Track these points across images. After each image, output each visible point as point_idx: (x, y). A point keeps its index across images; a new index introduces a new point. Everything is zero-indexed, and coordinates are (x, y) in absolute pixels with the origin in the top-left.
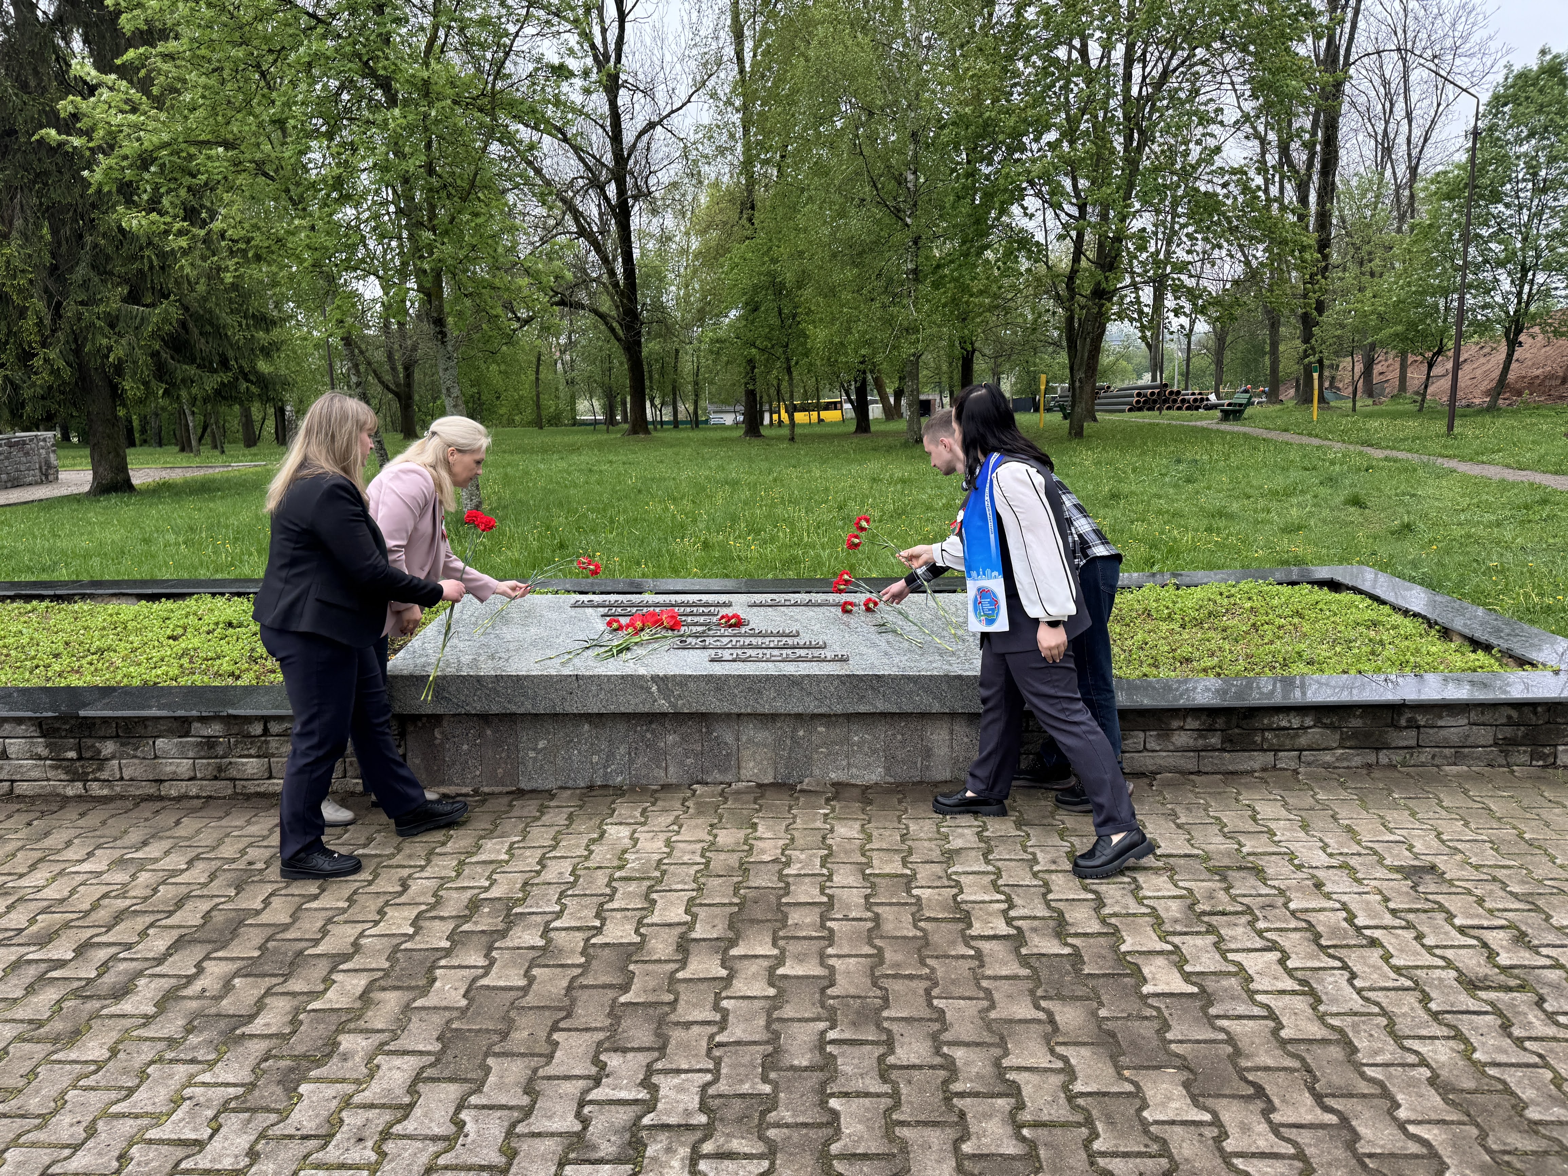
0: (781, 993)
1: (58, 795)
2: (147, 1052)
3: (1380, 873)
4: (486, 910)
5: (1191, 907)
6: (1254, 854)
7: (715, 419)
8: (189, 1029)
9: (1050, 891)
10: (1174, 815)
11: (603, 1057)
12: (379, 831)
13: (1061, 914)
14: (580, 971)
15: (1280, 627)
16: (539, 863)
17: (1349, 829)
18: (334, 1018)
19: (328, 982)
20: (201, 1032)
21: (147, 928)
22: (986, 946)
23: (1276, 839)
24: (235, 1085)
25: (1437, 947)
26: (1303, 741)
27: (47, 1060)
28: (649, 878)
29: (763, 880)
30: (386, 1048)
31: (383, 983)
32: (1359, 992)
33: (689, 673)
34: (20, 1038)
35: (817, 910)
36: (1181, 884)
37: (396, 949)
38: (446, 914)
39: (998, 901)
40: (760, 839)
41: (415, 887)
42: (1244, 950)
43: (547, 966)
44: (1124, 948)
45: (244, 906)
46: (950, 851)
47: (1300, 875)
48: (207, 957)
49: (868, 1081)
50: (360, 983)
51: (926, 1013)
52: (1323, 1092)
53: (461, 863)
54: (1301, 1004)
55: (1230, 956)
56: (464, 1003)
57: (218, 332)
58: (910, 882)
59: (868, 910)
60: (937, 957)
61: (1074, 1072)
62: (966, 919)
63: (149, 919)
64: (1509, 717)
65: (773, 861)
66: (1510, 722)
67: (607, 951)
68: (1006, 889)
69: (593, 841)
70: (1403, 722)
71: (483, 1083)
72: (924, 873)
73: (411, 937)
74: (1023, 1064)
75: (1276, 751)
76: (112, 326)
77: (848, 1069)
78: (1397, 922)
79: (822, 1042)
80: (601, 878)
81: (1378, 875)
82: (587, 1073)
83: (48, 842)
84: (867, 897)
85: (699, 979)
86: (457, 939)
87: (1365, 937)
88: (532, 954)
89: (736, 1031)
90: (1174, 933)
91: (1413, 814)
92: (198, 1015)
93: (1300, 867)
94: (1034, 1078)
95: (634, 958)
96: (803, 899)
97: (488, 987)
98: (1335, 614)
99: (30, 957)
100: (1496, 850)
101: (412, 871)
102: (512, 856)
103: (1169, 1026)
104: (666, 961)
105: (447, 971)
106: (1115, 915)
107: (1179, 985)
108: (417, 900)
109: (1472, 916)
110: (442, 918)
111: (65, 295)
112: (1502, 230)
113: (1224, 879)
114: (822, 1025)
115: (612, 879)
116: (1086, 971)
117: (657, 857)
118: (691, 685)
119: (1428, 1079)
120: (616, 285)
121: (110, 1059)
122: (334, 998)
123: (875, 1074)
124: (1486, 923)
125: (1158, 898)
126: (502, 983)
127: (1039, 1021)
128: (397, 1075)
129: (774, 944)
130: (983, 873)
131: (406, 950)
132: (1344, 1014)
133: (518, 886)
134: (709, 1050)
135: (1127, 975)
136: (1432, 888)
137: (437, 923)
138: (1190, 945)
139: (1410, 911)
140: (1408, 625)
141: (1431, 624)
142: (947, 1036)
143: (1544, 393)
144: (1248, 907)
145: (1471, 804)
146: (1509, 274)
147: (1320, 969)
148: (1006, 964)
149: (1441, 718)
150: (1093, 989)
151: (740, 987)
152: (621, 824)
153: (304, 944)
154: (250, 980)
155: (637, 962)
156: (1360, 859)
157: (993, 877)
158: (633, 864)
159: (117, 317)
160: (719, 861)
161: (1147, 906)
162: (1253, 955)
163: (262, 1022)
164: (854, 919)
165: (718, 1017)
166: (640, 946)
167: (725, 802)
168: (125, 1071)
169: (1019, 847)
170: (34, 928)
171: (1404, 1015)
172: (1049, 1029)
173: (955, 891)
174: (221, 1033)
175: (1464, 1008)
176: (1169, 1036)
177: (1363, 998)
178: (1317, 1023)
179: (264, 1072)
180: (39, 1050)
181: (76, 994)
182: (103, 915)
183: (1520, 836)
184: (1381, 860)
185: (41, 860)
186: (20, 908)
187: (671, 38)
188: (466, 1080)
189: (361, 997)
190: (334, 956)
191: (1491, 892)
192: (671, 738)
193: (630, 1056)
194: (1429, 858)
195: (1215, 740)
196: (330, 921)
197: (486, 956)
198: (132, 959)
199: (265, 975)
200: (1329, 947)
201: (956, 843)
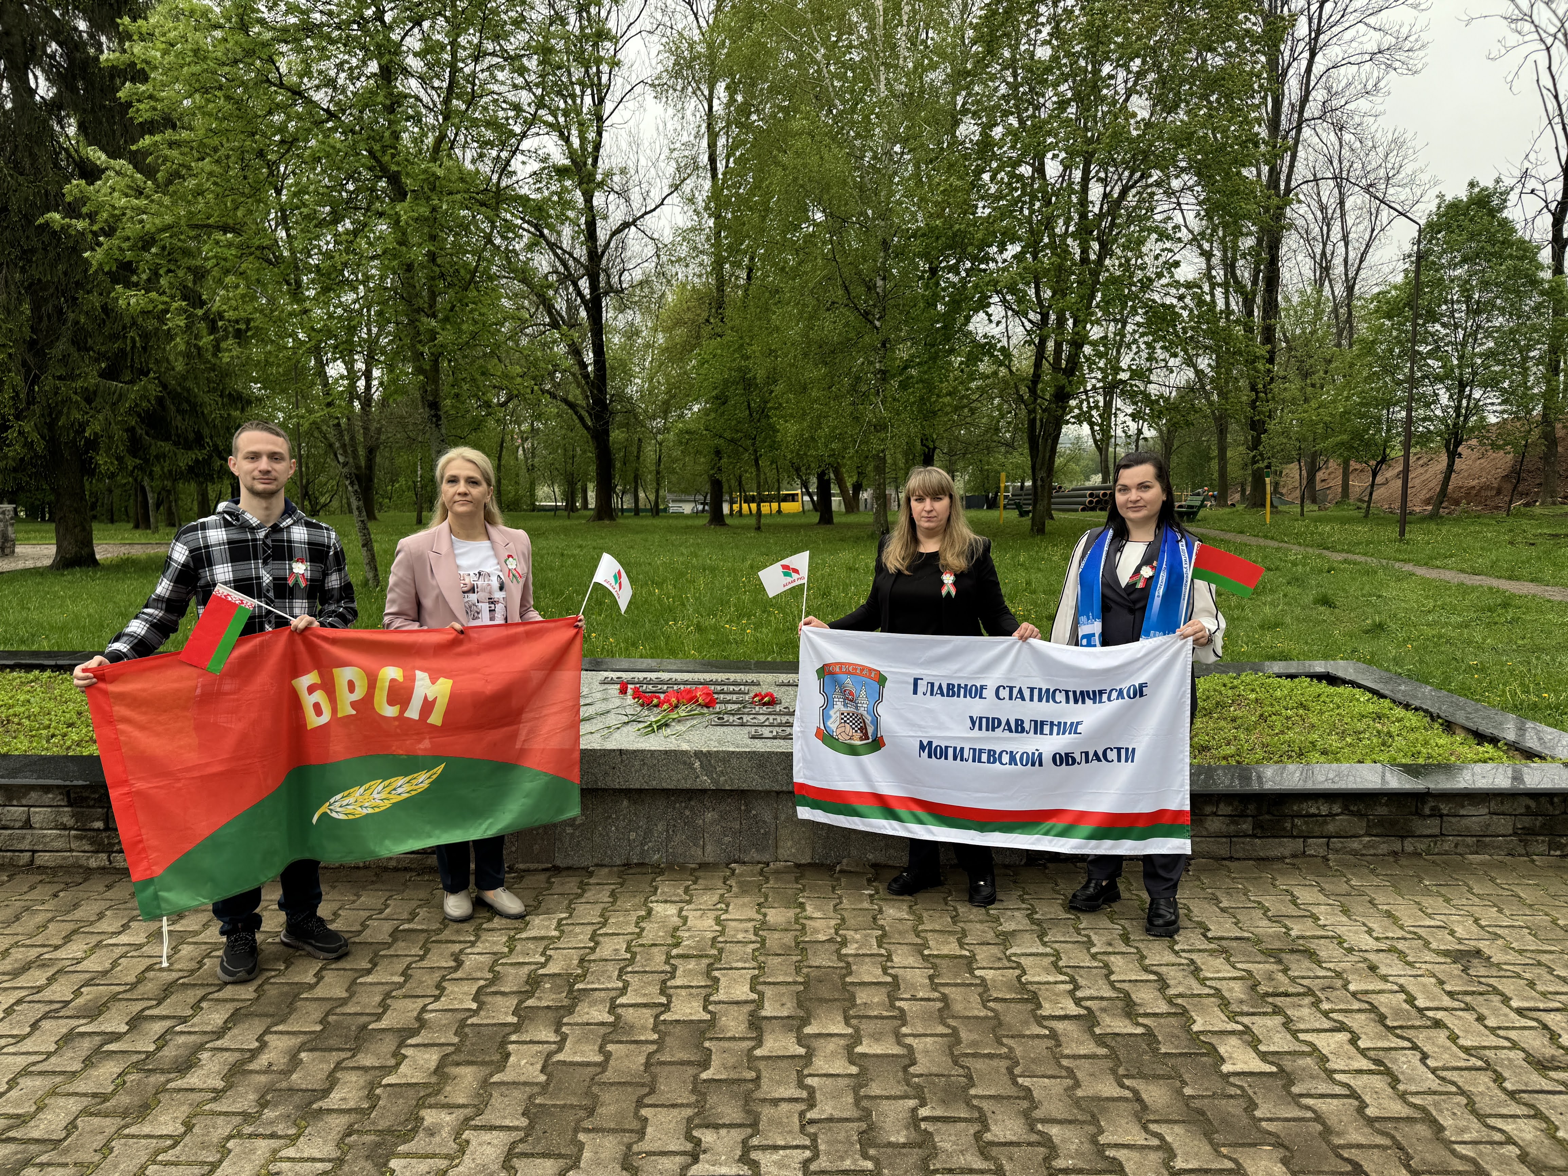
0: (863, 1071)
1: (80, 866)
2: (223, 1128)
3: (1429, 957)
4: (548, 986)
5: (1254, 987)
6: (1303, 937)
7: (674, 507)
8: (263, 1104)
9: (1112, 973)
10: (1216, 900)
11: (695, 1133)
12: (419, 906)
13: (1127, 995)
14: (655, 1047)
15: (1288, 718)
16: (591, 939)
17: (1389, 914)
18: (411, 1092)
19: (399, 1058)
20: (276, 1106)
21: (200, 1001)
22: (1059, 1026)
23: (1321, 923)
24: (321, 1160)
25: (1500, 1028)
26: (1331, 828)
27: (118, 1133)
28: (707, 956)
29: (823, 959)
30: (473, 1123)
31: (455, 1058)
32: (1433, 1071)
33: (731, 749)
34: (86, 1112)
35: (884, 990)
36: (1239, 965)
37: (462, 1024)
38: (507, 990)
39: (1062, 982)
40: (811, 918)
41: (469, 962)
42: (1313, 1031)
43: (621, 1042)
44: (1195, 1028)
45: (296, 980)
46: (1004, 933)
47: (1351, 958)
48: (267, 1031)
49: (969, 1157)
50: (432, 1058)
51: (1012, 1091)
52: (1420, 1168)
53: (511, 939)
54: (1379, 1082)
55: (1302, 1036)
56: (543, 1078)
57: (194, 409)
58: (971, 963)
59: (935, 990)
60: (1012, 1037)
61: (1172, 1150)
62: (1034, 1000)
63: (200, 993)
64: (1528, 807)
65: (829, 941)
66: (1529, 812)
67: (679, 1027)
68: (1068, 970)
69: (641, 919)
70: (1427, 811)
71: (578, 1159)
72: (983, 955)
73: (475, 1012)
74: (1120, 1141)
75: (1306, 838)
76: (89, 401)
77: (947, 1146)
78: (1456, 1004)
79: (914, 1121)
80: (658, 956)
81: (1427, 959)
82: (682, 1148)
83: (78, 914)
84: (931, 978)
85: (778, 1057)
86: (524, 1015)
87: (1429, 1018)
88: (603, 1030)
89: (824, 1109)
90: (1242, 1014)
91: (1447, 901)
92: (270, 1088)
93: (1350, 950)
94: (1135, 1155)
95: (708, 1035)
96: (867, 979)
97: (564, 1063)
98: (1339, 707)
99: (82, 1029)
100: (1535, 936)
101: (462, 946)
102: (562, 932)
103: (1256, 1105)
104: (740, 1039)
105: (521, 1047)
106: (1180, 995)
107: (1257, 1065)
108: (474, 975)
109: (1526, 999)
110: (503, 994)
111: (43, 368)
112: (1439, 347)
113: (1280, 961)
114: (912, 1103)
115: (669, 957)
116: (1163, 1050)
117: (710, 935)
118: (734, 762)
119: (1518, 1156)
120: (586, 376)
121: (185, 1133)
122: (409, 1073)
123: (974, 1149)
124: (1541, 1006)
125: (1220, 979)
126: (578, 1059)
127: (1126, 1099)
128: (489, 1150)
129: (847, 1023)
130: (1042, 954)
131: (472, 1025)
132: (1424, 1093)
133: (576, 962)
134: (802, 1127)
135: (1203, 1055)
136: (1482, 971)
137: (499, 998)
138: (1262, 1025)
139: (1466, 993)
140: (1412, 719)
141: (1433, 718)
142: (1038, 1114)
143: (1480, 503)
144: (1309, 989)
145: (1500, 892)
146: (1448, 389)
147: (1391, 1049)
148: (1082, 1043)
149: (1463, 807)
150: (1173, 1068)
151: (820, 1064)
152: (666, 902)
153: (365, 1019)
154: (317, 1054)
155: (711, 1039)
156: (1407, 943)
157: (1053, 959)
158: (688, 943)
159: (95, 392)
160: (773, 940)
161: (1210, 987)
162: (1322, 1035)
163: (338, 1096)
164: (922, 999)
165: (805, 1094)
166: (712, 1023)
167: (767, 881)
168: (204, 1146)
169: (1072, 930)
170: (80, 1001)
171: (1481, 1093)
172: (1137, 1107)
173: (1018, 972)
174: (297, 1107)
175: (1538, 1087)
176: (1258, 1114)
177: (1438, 1077)
178: (1399, 1102)
179: (351, 1147)
180: (110, 1125)
181: (137, 1066)
182: (149, 988)
183: (1554, 922)
184: (1427, 944)
185: (75, 932)
186: (62, 980)
187: (646, 144)
188: (560, 1156)
189: (436, 1072)
190: (399, 1030)
191: (1539, 976)
192: (709, 816)
193: (723, 1132)
194: (1472, 943)
195: (1246, 826)
196: (388, 995)
197: (557, 1031)
198: (190, 1033)
199: (331, 1050)
200: (1395, 1028)
201: (1008, 926)
